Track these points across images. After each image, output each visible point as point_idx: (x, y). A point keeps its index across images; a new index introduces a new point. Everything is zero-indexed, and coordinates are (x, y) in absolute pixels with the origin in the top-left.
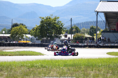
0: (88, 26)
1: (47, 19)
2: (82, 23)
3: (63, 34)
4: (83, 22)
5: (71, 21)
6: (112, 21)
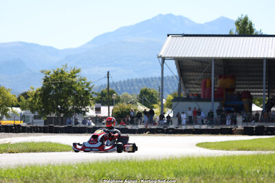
0: (132, 88)
1: (56, 73)
2: (120, 82)
3: (90, 105)
4: (122, 81)
5: (108, 77)
6: (192, 78)
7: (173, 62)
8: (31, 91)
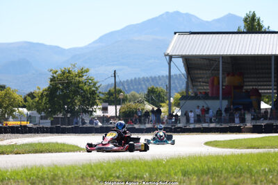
0: (140, 87)
1: (64, 73)
2: (127, 80)
3: (97, 105)
4: (129, 80)
5: (115, 76)
6: (200, 76)
7: (181, 60)
8: (37, 91)
